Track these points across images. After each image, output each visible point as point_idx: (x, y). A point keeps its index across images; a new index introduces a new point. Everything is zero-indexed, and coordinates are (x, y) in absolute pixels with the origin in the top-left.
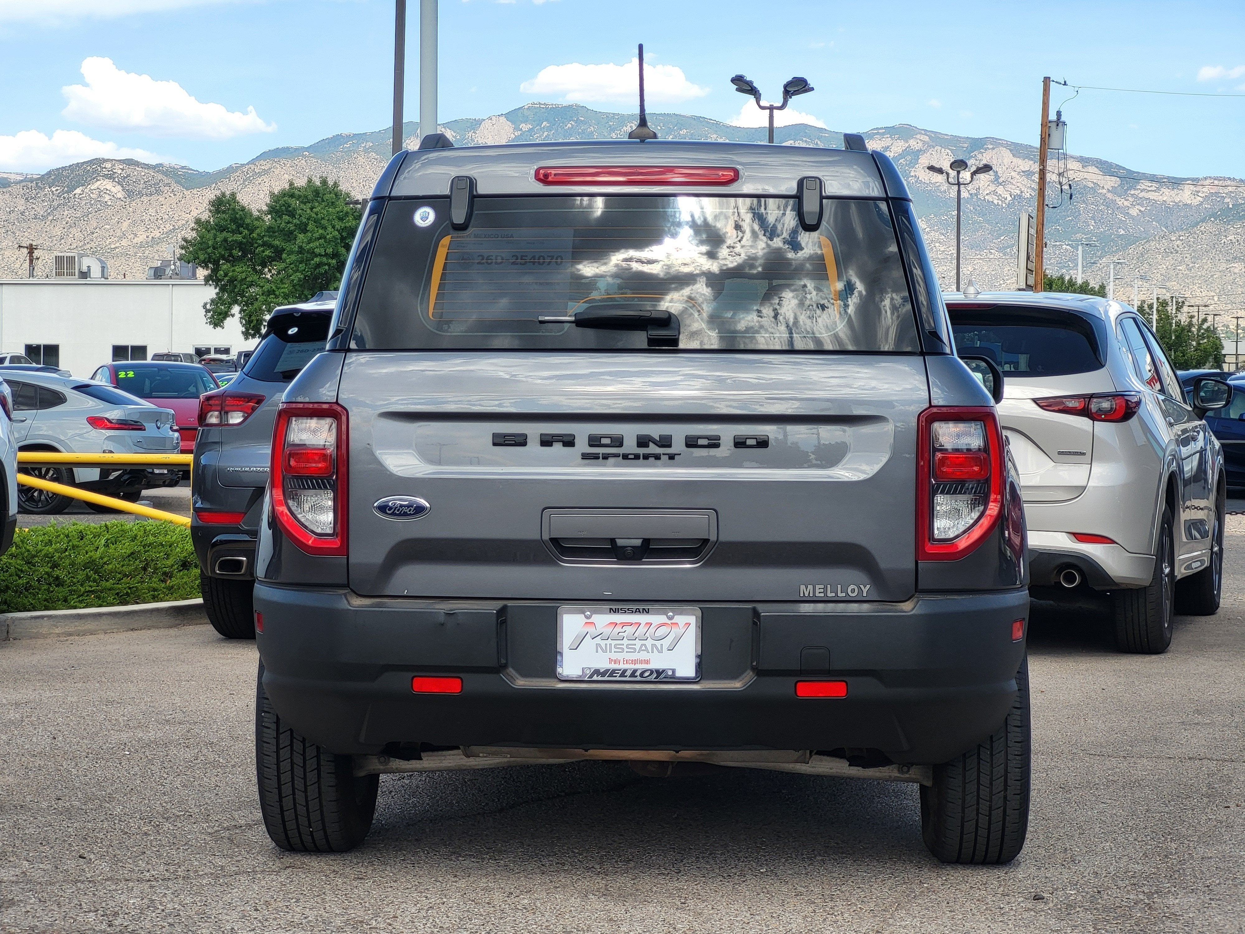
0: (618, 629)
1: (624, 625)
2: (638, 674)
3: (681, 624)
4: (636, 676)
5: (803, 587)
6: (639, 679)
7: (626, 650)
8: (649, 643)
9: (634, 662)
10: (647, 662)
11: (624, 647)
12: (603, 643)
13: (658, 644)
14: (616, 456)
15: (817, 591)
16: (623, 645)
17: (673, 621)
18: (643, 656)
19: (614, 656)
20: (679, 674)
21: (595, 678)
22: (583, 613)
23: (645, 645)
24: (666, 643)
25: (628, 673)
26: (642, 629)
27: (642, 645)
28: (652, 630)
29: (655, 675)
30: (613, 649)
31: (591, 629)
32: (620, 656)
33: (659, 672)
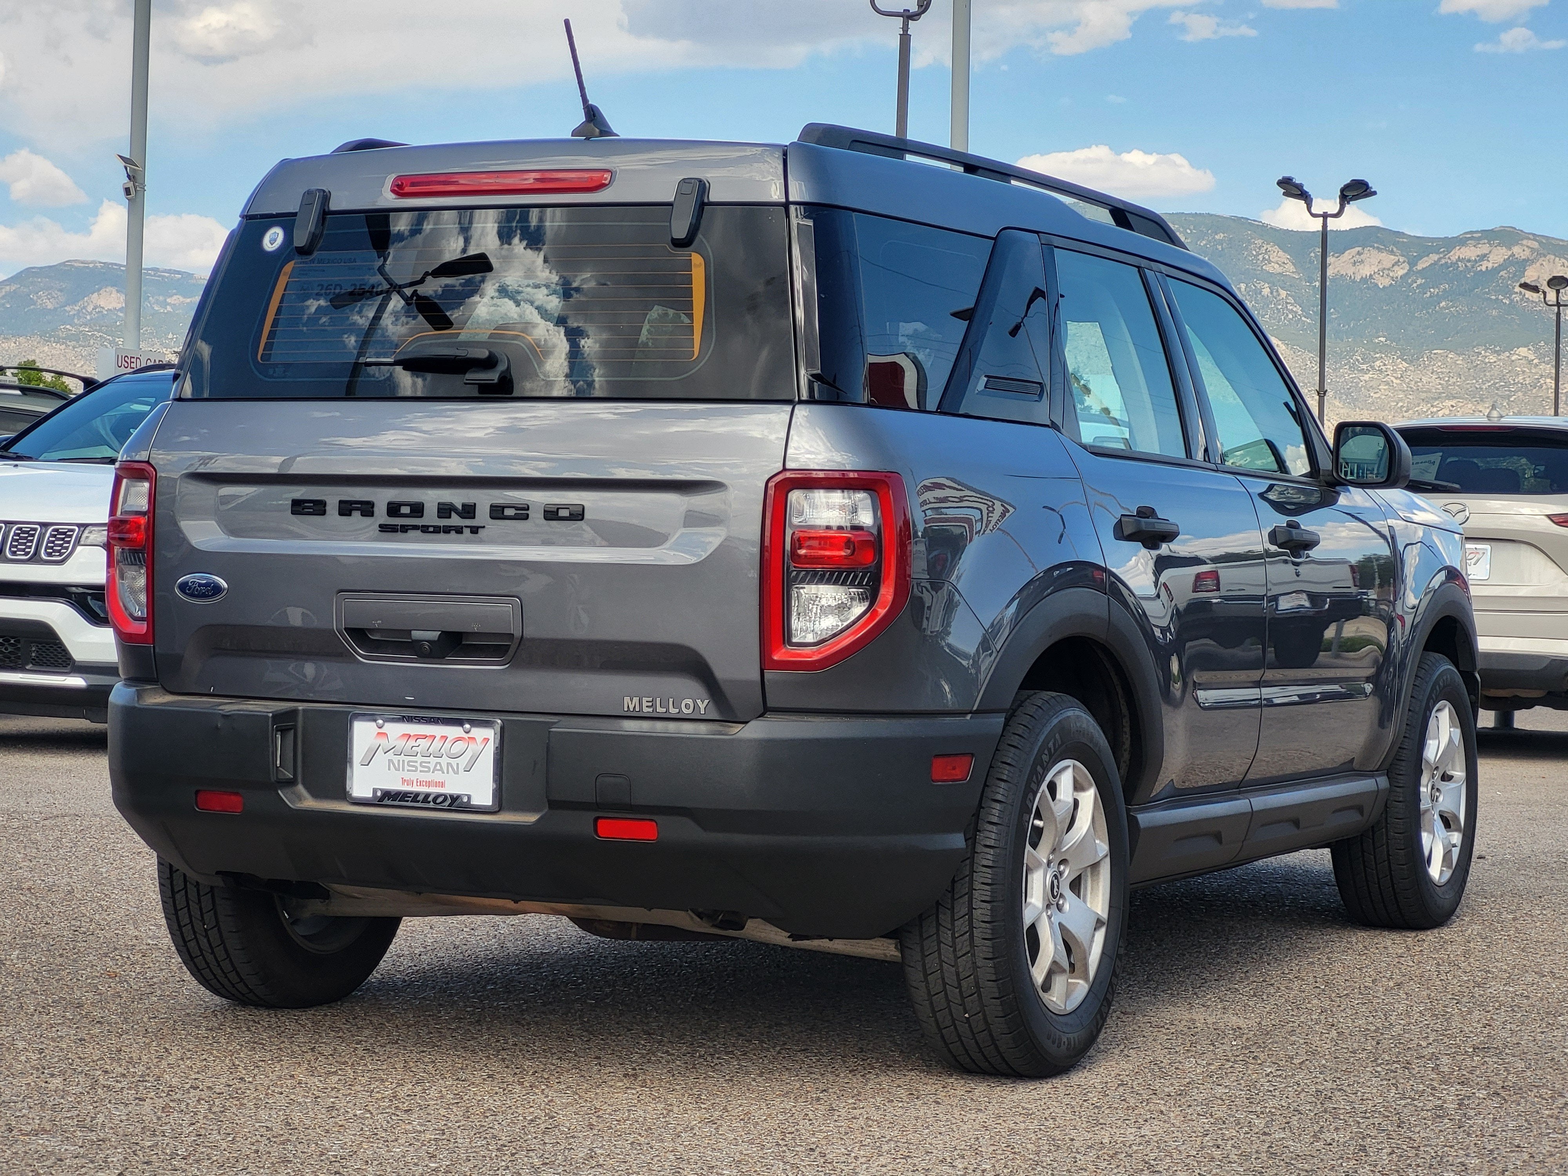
0: (412, 742)
1: (418, 737)
2: (430, 799)
3: (479, 740)
4: (429, 802)
5: (627, 699)
6: (432, 805)
7: (420, 768)
8: (444, 760)
9: (428, 784)
10: (442, 785)
11: (418, 765)
12: (396, 759)
13: (454, 762)
14: (415, 527)
15: (645, 704)
16: (416, 762)
17: (470, 735)
18: (438, 777)
19: (408, 776)
20: (475, 802)
21: (386, 802)
22: (375, 721)
23: (440, 763)
24: (463, 761)
25: (420, 798)
26: (437, 744)
27: (437, 763)
28: (448, 744)
29: (449, 801)
30: (406, 767)
31: (383, 741)
32: (413, 776)
33: (455, 799)
